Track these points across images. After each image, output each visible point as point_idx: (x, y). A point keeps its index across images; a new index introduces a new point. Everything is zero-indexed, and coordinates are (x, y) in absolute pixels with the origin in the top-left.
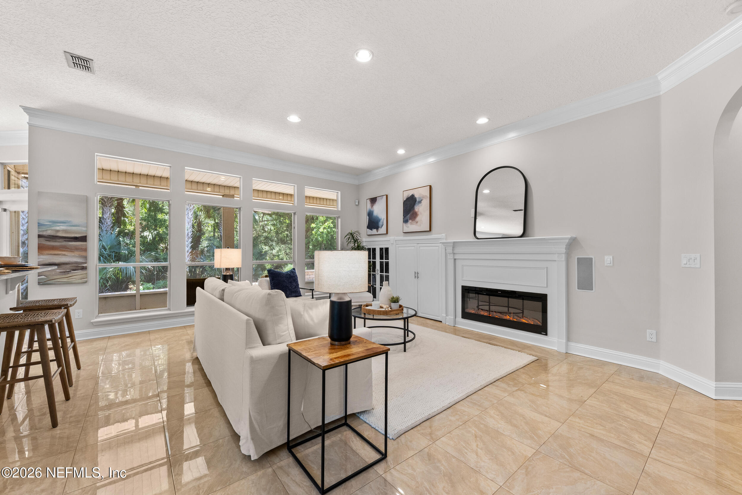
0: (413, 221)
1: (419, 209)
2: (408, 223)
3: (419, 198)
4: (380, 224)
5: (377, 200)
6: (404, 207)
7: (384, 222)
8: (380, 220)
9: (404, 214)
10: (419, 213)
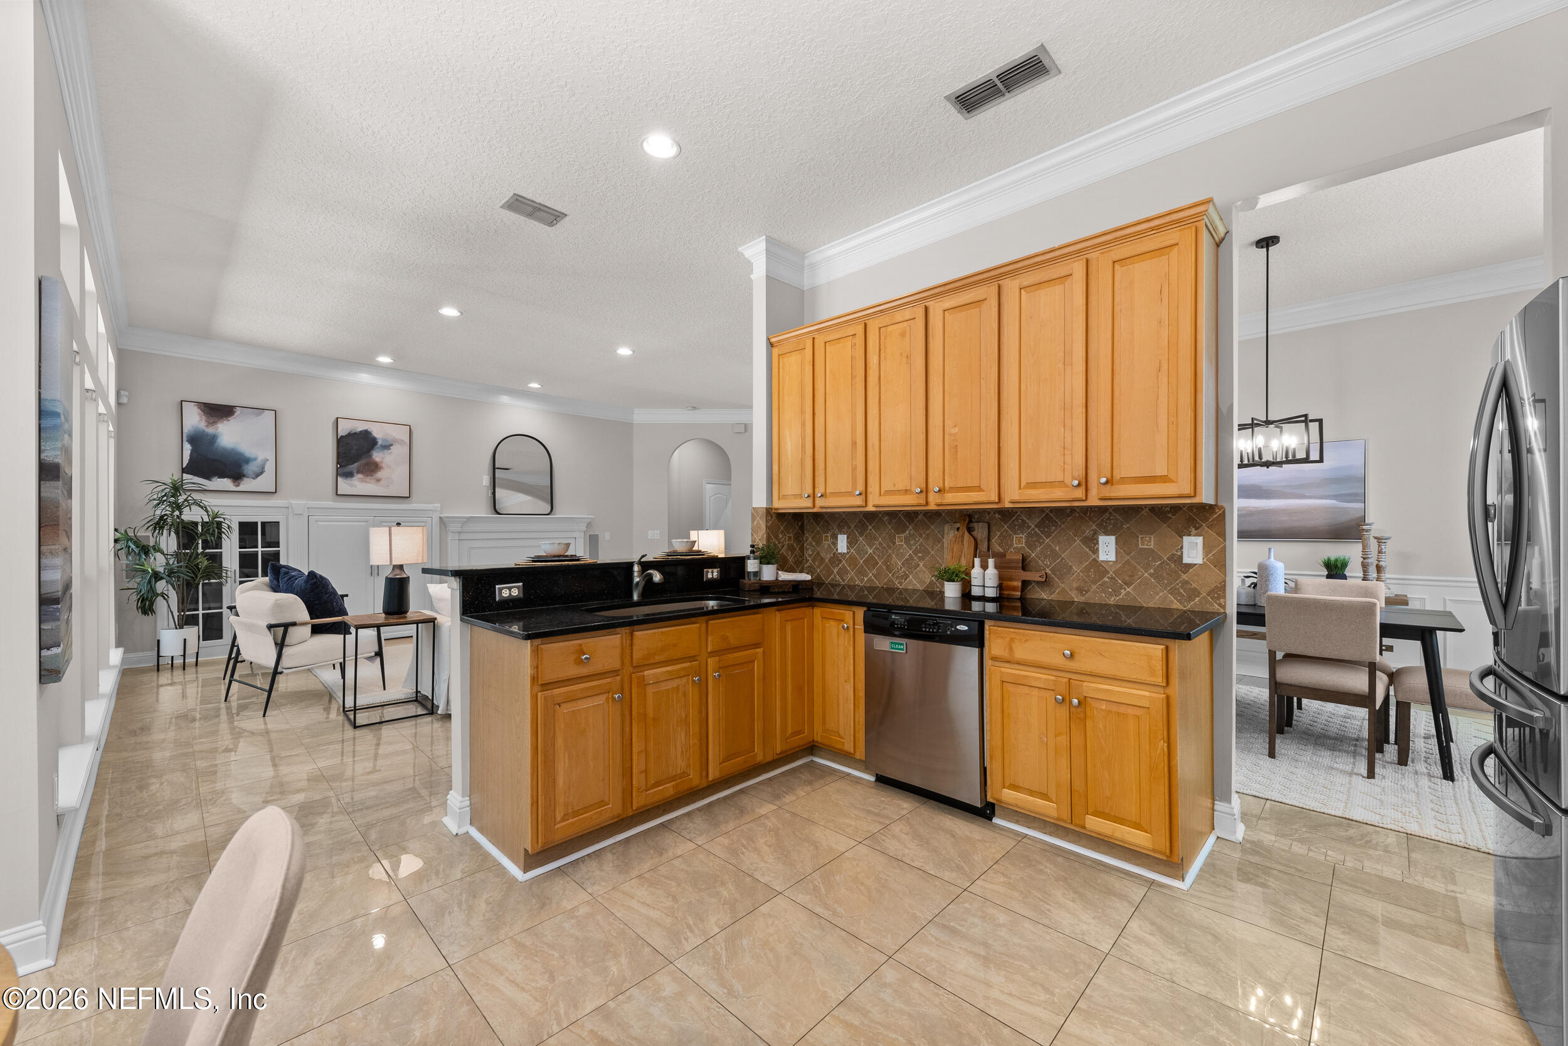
0: (367, 476)
1: (383, 458)
2: (354, 478)
3: (384, 440)
4: (250, 469)
5: (236, 414)
6: (340, 448)
7: (263, 468)
8: (247, 461)
9: (340, 461)
10: (383, 465)
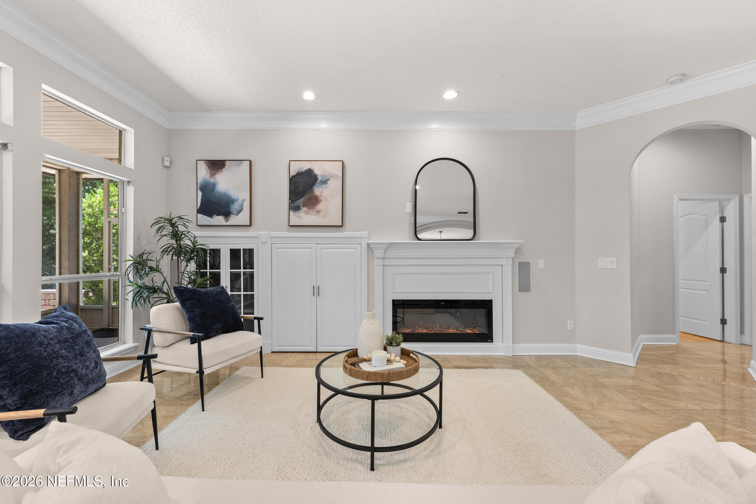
0: (310, 208)
1: (322, 192)
2: (301, 211)
3: (323, 176)
4: (234, 207)
5: (227, 166)
6: (291, 186)
7: (242, 206)
8: (233, 201)
9: (292, 196)
10: (322, 198)
